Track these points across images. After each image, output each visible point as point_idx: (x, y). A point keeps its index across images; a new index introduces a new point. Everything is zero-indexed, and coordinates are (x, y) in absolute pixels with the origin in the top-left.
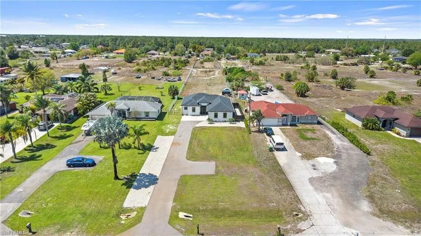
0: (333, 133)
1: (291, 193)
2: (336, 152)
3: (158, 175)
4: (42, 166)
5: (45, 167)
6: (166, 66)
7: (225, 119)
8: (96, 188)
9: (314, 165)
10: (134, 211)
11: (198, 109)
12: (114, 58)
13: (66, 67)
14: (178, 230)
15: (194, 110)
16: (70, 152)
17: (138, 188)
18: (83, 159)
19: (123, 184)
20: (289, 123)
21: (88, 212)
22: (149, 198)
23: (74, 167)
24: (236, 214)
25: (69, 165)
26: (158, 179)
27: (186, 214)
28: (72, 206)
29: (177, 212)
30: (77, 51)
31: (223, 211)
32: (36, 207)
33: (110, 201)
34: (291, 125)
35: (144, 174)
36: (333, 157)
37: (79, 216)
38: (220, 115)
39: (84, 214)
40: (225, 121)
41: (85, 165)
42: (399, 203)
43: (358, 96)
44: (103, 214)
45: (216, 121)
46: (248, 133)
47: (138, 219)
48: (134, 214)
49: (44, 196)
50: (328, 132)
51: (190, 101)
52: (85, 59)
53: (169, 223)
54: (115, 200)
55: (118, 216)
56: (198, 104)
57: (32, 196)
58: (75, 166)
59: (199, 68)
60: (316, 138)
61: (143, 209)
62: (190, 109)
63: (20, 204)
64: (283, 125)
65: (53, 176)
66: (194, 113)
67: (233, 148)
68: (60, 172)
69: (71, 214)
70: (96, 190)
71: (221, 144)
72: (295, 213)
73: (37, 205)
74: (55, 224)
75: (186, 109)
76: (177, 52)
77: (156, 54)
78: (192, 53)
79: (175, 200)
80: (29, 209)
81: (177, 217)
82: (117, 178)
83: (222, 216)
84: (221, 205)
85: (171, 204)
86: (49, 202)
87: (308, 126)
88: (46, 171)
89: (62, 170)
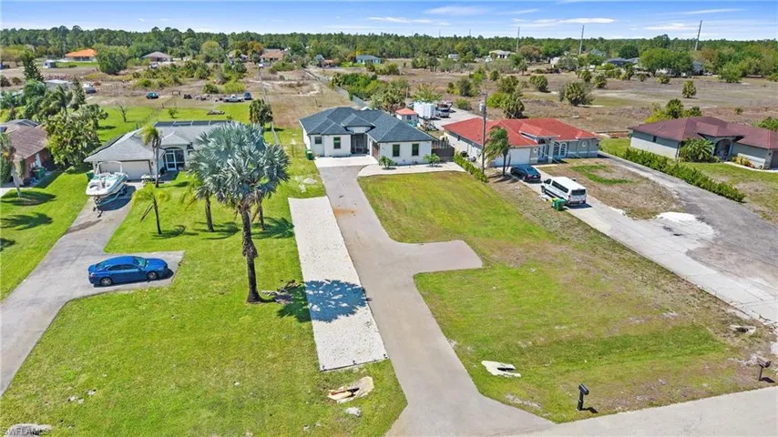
0: (642, 170)
1: (682, 286)
2: (683, 202)
6: (201, 78)
7: (416, 158)
8: (211, 329)
9: (667, 229)
10: (359, 376)
11: (346, 141)
12: (70, 67)
15: (337, 146)
16: (81, 252)
18: (135, 260)
19: (282, 313)
20: (550, 158)
21: (228, 396)
22: (378, 337)
23: (113, 284)
24: (609, 346)
26: (364, 291)
27: (498, 365)
32: (50, 406)
33: (274, 360)
34: (554, 162)
35: (317, 283)
36: (686, 211)
37: (205, 413)
38: (406, 148)
39: (218, 405)
40: (416, 163)
41: (144, 277)
43: (610, 114)
44: (275, 397)
45: (396, 164)
46: (481, 182)
47: (395, 396)
48: (366, 385)
50: (632, 169)
51: (327, 124)
53: (484, 392)
54: (287, 354)
55: (321, 395)
56: (346, 128)
57: (22, 375)
59: (273, 80)
60: (622, 179)
62: (328, 141)
64: (539, 162)
65: (61, 313)
66: (338, 151)
67: (477, 210)
68: (77, 300)
69: (176, 413)
70: (216, 336)
72: (733, 327)
75: (318, 141)
76: (211, 56)
77: (166, 60)
78: (243, 56)
79: (447, 334)
80: (28, 418)
81: (487, 374)
82: (255, 297)
84: (564, 331)
85: (445, 344)
87: (587, 162)
88: (33, 302)
89: (79, 294)
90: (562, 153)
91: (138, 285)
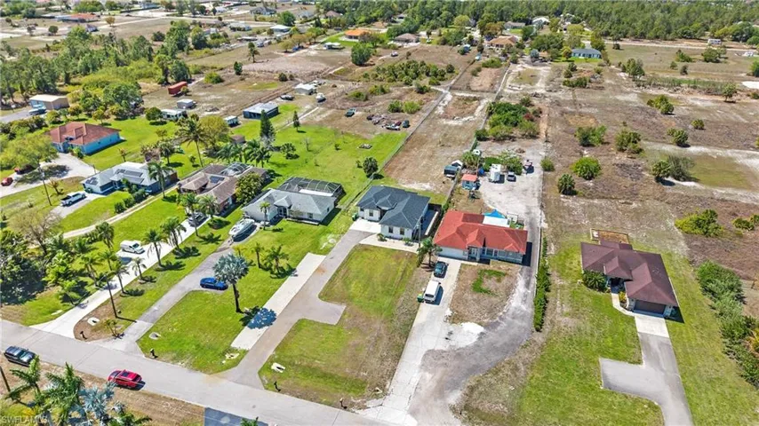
0: (527, 285)
1: (393, 364)
2: (498, 319)
3: (278, 314)
4: (180, 280)
5: (182, 283)
6: (407, 83)
7: (402, 236)
9: (451, 333)
10: (238, 352)
11: (377, 213)
12: (341, 49)
13: (262, 75)
14: (262, 380)
15: (371, 214)
17: (252, 327)
19: (242, 319)
20: (479, 258)
21: (202, 344)
22: (256, 341)
24: (325, 376)
25: (202, 286)
26: (276, 319)
27: (279, 366)
28: (191, 335)
29: (272, 362)
30: (291, 26)
31: (315, 370)
32: (163, 329)
33: (222, 337)
34: (481, 261)
35: (266, 310)
36: (486, 326)
37: (194, 347)
38: (397, 230)
40: (401, 239)
42: (497, 403)
44: (213, 349)
45: (390, 238)
46: (416, 265)
47: (236, 363)
48: (236, 356)
49: (173, 319)
50: (521, 282)
51: (368, 202)
52: (297, 50)
53: (259, 372)
54: (227, 337)
55: (223, 354)
56: (378, 206)
57: (164, 317)
58: (207, 287)
59: (460, 90)
60: (493, 290)
61: (245, 352)
62: (367, 211)
63: (153, 325)
64: (472, 259)
65: (187, 295)
66: (371, 218)
67: (380, 287)
68: (193, 292)
69: (188, 344)
70: (216, 322)
71: (370, 279)
72: (377, 388)
73: (165, 328)
74: (173, 351)
77: (412, 41)
79: (277, 349)
80: (158, 332)
81: (269, 368)
82: (238, 311)
83: (310, 375)
84: (317, 363)
85: (271, 352)
86: (174, 327)
87: (504, 267)
88: (182, 288)
89: (195, 289)
90: (495, 255)
91: (213, 291)
